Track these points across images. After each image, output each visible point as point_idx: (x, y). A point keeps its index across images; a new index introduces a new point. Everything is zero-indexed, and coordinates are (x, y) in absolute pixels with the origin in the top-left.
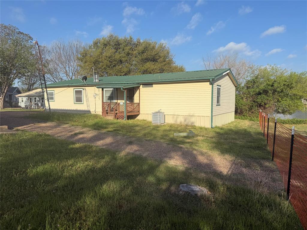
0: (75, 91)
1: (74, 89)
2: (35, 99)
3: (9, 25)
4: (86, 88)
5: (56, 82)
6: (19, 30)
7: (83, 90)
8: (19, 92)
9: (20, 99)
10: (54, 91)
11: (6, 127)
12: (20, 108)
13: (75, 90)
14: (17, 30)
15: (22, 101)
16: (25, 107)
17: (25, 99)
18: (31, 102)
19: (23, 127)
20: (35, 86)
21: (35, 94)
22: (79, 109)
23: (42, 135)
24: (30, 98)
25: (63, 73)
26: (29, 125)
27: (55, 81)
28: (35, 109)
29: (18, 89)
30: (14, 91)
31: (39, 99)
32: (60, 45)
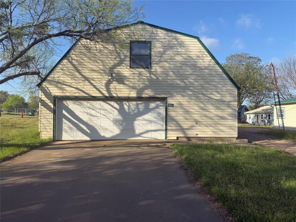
2: (262, 116)
3: (242, 53)
5: (285, 98)
6: (249, 56)
8: (247, 110)
9: (248, 116)
10: (284, 108)
11: (247, 140)
12: (248, 124)
14: (248, 56)
15: (250, 118)
16: (252, 123)
17: (252, 116)
18: (258, 118)
19: (260, 142)
20: (261, 103)
21: (262, 111)
23: (282, 152)
24: (257, 115)
25: (293, 88)
26: (265, 141)
27: (283, 98)
28: (262, 125)
29: (246, 107)
30: (242, 109)
31: (266, 116)
32: (290, 60)
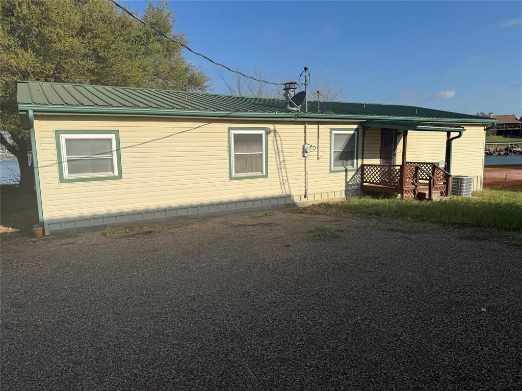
0: (235, 135)
1: (230, 129)
4: (278, 127)
7: (267, 133)
10: (116, 132)
13: (233, 132)
22: (252, 195)
